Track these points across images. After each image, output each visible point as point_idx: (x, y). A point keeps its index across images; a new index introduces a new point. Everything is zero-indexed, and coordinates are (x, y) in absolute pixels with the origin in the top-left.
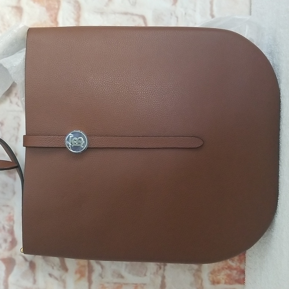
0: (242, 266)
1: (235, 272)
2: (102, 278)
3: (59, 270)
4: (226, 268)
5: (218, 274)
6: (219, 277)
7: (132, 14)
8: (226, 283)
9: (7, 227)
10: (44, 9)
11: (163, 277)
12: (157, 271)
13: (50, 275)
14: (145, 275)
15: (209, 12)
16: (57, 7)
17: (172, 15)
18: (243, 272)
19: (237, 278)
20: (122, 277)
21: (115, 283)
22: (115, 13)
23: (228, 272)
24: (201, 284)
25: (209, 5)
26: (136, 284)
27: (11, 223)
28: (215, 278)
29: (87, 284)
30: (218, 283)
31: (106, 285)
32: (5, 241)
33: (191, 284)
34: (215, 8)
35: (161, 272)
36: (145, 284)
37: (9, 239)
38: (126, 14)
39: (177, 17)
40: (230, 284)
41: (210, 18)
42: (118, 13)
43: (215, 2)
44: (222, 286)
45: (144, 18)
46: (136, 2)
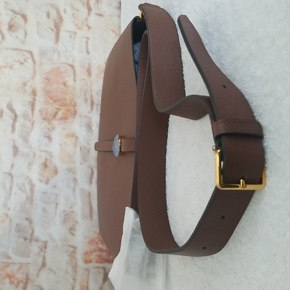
1: (105, 253)
4: (97, 250)
5: (90, 255)
6: (90, 257)
7: (22, 50)
8: (96, 262)
11: (44, 258)
12: (39, 253)
14: (29, 256)
15: (85, 49)
17: (54, 51)
19: (106, 258)
20: (9, 258)
21: (4, 263)
22: (7, 49)
23: (99, 253)
24: (76, 263)
25: (85, 44)
26: (21, 263)
28: (87, 258)
30: (90, 262)
33: (67, 263)
34: (90, 47)
35: (42, 253)
36: (28, 264)
38: (16, 49)
39: (59, 53)
40: (101, 263)
41: (86, 54)
42: (10, 49)
43: (90, 42)
44: (94, 264)
45: (31, 53)
46: (24, 41)
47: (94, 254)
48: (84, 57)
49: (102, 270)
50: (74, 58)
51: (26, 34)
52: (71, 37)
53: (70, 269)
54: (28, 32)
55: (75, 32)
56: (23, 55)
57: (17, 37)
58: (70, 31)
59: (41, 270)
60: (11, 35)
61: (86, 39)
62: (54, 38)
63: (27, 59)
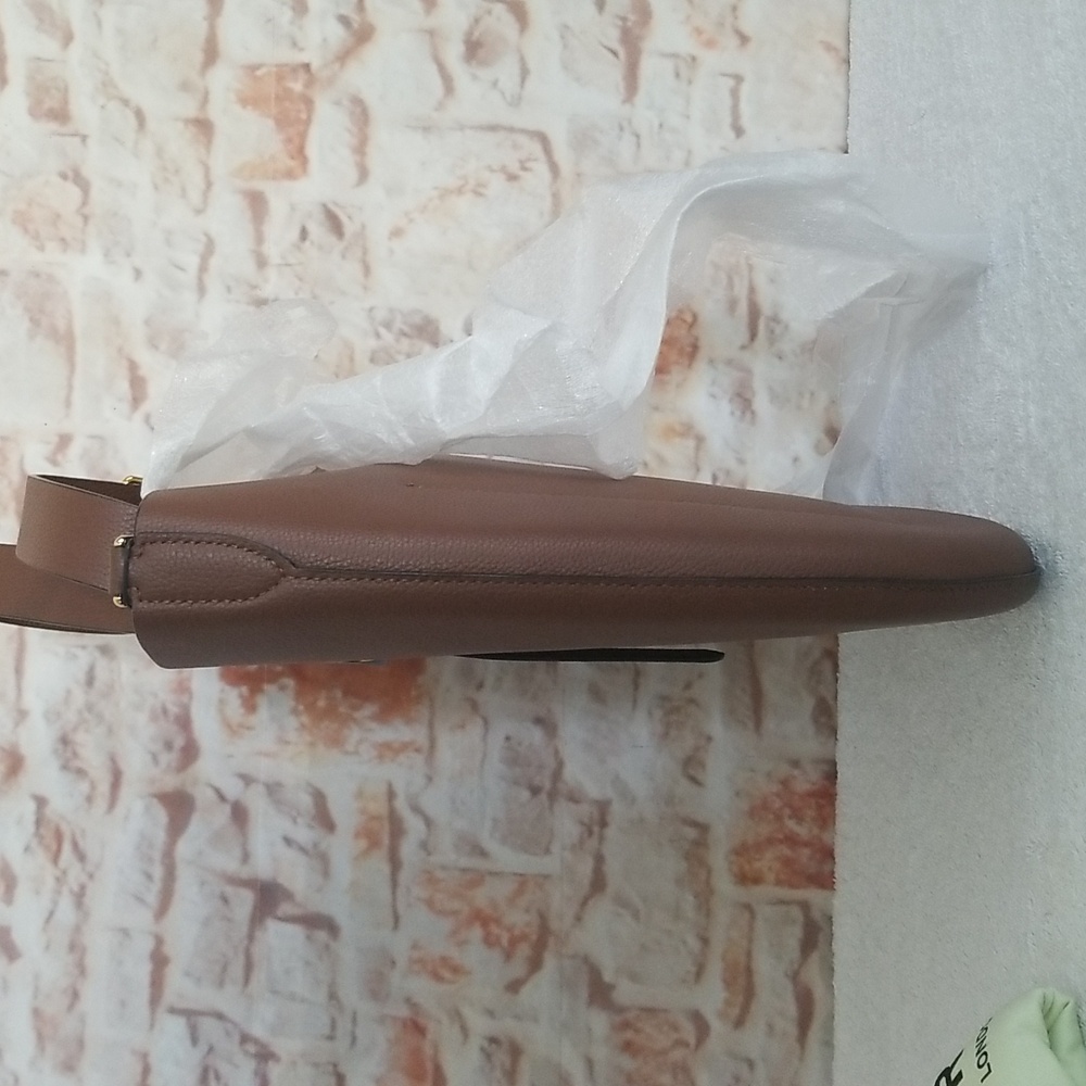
0: (826, 837)
1: (806, 852)
2: (429, 854)
3: (310, 827)
4: (781, 842)
5: (757, 857)
6: (757, 865)
7: (511, 130)
8: (779, 883)
9: (173, 710)
10: (271, 123)
11: (599, 859)
12: (581, 842)
13: (288, 841)
14: (547, 851)
15: (728, 120)
16: (304, 116)
17: (621, 129)
18: (828, 854)
19: (812, 871)
20: (483, 854)
21: (464, 870)
22: (462, 128)
23: (786, 851)
24: (708, 882)
25: (728, 101)
26: (521, 875)
27: (185, 699)
28: (747, 867)
29: (386, 869)
30: (757, 880)
31: (440, 874)
32: (169, 746)
33: (679, 882)
34: (746, 109)
35: (592, 843)
36: (546, 877)
37: (179, 742)
38: (493, 128)
39: (638, 136)
40: (792, 886)
41: (732, 135)
42: (472, 128)
43: (745, 89)
44: (768, 890)
45: (543, 139)
46: (520, 98)
47: (769, 855)
48: (723, 148)
49: (796, 912)
50: (690, 152)
51: (525, 73)
52: (677, 75)
53: (689, 900)
54: (532, 65)
55: (694, 59)
56: (515, 146)
57: (495, 84)
58: (675, 56)
59: (591, 903)
60: (475, 77)
61: (731, 82)
62: (622, 85)
63: (529, 160)
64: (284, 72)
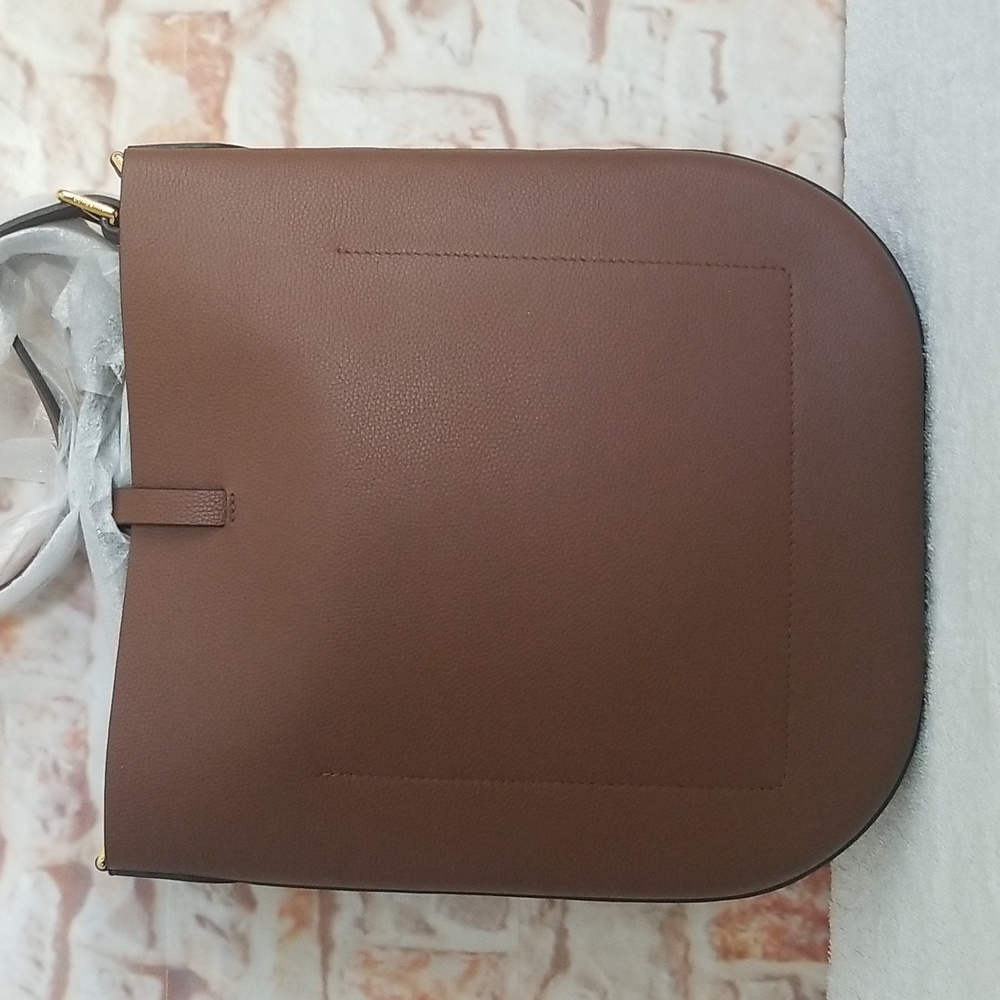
0: (820, 903)
1: (797, 919)
2: (366, 932)
3: (227, 904)
4: (768, 909)
5: (741, 927)
6: (742, 936)
7: (461, 92)
8: (766, 956)
9: (67, 767)
10: (182, 81)
11: (562, 934)
12: (542, 914)
13: (201, 920)
14: (503, 926)
15: (707, 82)
16: (221, 73)
17: (587, 92)
18: (822, 921)
19: (804, 941)
20: (429, 930)
21: (407, 950)
22: (405, 89)
23: (774, 919)
24: (686, 958)
25: (708, 61)
26: (472, 954)
27: (80, 755)
28: (729, 939)
29: (315, 950)
30: (742, 955)
31: (378, 955)
32: (61, 810)
33: (653, 958)
34: (727, 70)
35: (554, 915)
36: (502, 955)
37: (74, 805)
38: (441, 91)
39: (605, 101)
40: (780, 959)
41: (712, 100)
42: (416, 89)
43: (727, 48)
44: (754, 965)
45: (498, 104)
46: (471, 56)
47: (755, 925)
48: (704, 116)
49: (785, 988)
50: (664, 120)
51: (477, 27)
52: (651, 31)
53: (664, 980)
54: (485, 16)
55: (669, 13)
56: (466, 112)
57: (443, 39)
58: (649, 9)
59: (552, 983)
60: (420, 32)
61: (712, 40)
62: (588, 41)
63: (481, 127)
64: (198, 21)
